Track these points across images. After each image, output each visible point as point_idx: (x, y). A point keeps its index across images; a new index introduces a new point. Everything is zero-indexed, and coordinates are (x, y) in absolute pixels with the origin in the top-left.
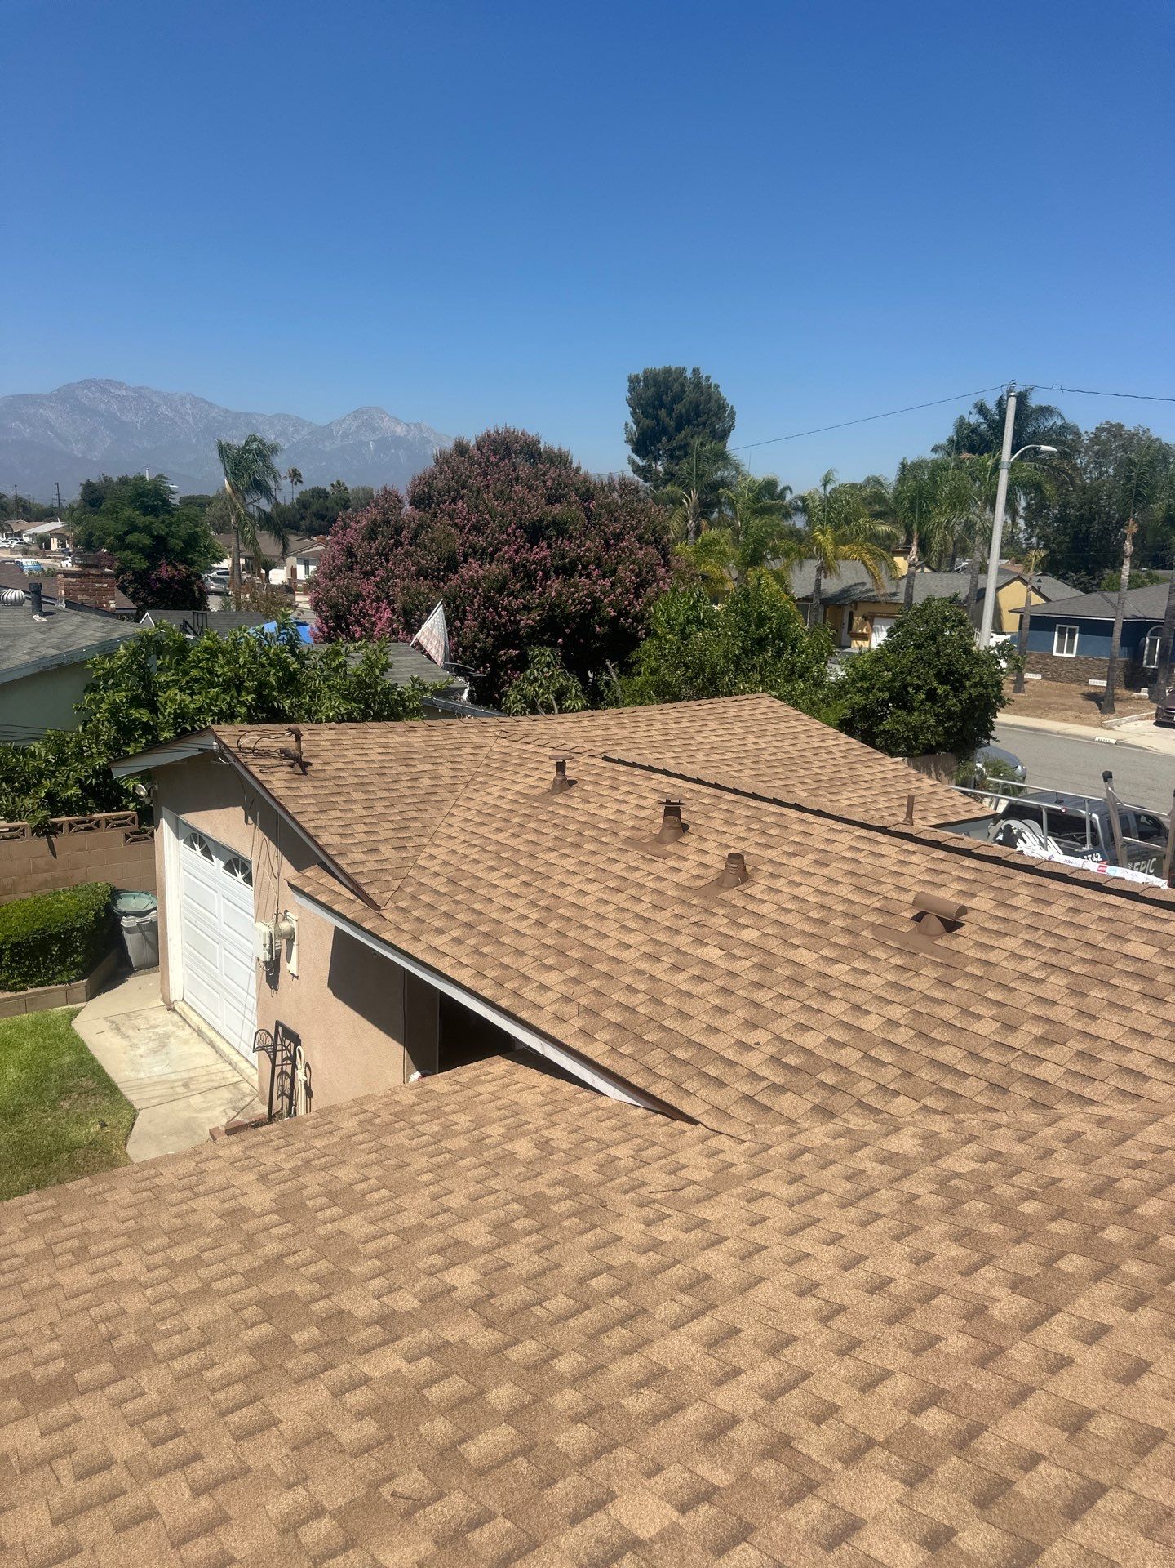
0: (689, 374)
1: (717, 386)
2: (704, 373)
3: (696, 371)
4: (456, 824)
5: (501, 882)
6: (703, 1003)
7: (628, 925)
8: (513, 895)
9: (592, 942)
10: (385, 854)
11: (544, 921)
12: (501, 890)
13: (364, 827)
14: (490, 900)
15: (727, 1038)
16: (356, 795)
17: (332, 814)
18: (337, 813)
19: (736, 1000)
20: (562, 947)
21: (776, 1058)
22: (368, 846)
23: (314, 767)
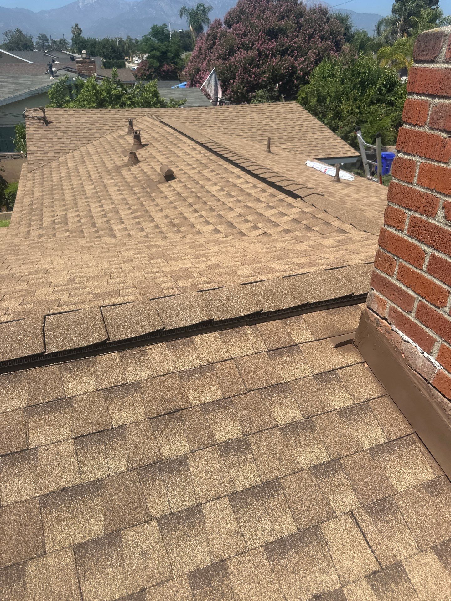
4: (88, 146)
5: (71, 165)
6: (63, 203)
7: (82, 179)
8: (68, 169)
9: (65, 184)
10: (49, 155)
11: (63, 177)
12: (67, 167)
13: (50, 145)
14: (60, 170)
15: (52, 214)
16: (59, 134)
17: (43, 140)
18: (45, 140)
19: (73, 202)
20: (55, 185)
21: (55, 220)
22: (45, 152)
23: (53, 124)
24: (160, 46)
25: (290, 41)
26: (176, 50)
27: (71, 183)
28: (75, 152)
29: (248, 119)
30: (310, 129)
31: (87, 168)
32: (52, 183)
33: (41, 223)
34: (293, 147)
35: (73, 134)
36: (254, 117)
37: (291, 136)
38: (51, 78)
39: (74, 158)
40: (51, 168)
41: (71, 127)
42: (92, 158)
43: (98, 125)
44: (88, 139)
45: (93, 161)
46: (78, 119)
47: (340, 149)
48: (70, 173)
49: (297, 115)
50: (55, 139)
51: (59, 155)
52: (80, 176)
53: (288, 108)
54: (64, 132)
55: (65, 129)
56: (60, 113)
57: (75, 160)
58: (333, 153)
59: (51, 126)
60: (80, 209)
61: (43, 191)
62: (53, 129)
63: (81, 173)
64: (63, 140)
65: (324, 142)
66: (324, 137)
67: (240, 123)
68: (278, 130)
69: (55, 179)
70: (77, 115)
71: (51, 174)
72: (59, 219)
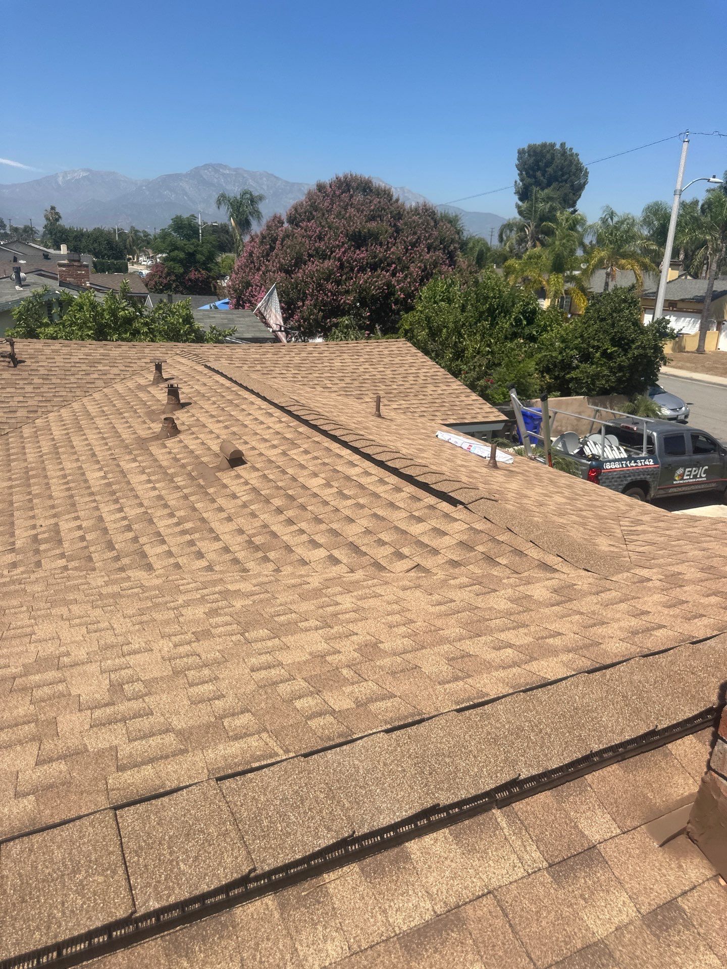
0: (558, 147)
1: (577, 155)
2: (568, 146)
3: (563, 145)
4: (85, 400)
5: (57, 432)
6: (50, 503)
7: (81, 458)
8: (53, 439)
9: (49, 467)
10: (18, 414)
11: (46, 454)
12: (52, 437)
13: (21, 399)
14: (38, 442)
15: (32, 522)
16: (36, 381)
17: (8, 390)
18: (13, 390)
19: (69, 501)
20: (32, 469)
21: (37, 534)
22: (11, 409)
23: (25, 364)
24: (185, 245)
25: (386, 251)
26: (209, 252)
27: (61, 466)
28: (62, 410)
29: (337, 364)
30: (429, 380)
31: (87, 439)
32: (25, 464)
33: (12, 540)
34: (408, 406)
35: (59, 381)
36: (347, 361)
37: (404, 390)
38: (17, 287)
39: (63, 421)
40: (22, 437)
41: (57, 369)
42: (94, 423)
43: (100, 367)
44: (85, 389)
45: (97, 428)
46: (69, 357)
47: (479, 411)
48: (57, 448)
49: (410, 359)
50: (29, 389)
51: (36, 415)
52: (75, 453)
53: (394, 348)
54: (45, 377)
55: (46, 373)
56: (38, 347)
57: (64, 425)
58: (468, 417)
59: (24, 368)
60: (82, 514)
61: (10, 479)
62: (27, 373)
63: (77, 448)
64: (42, 390)
65: (453, 399)
66: (452, 391)
67: (326, 369)
68: (382, 381)
69: (31, 457)
70: (65, 350)
71: (24, 448)
72: (44, 532)
